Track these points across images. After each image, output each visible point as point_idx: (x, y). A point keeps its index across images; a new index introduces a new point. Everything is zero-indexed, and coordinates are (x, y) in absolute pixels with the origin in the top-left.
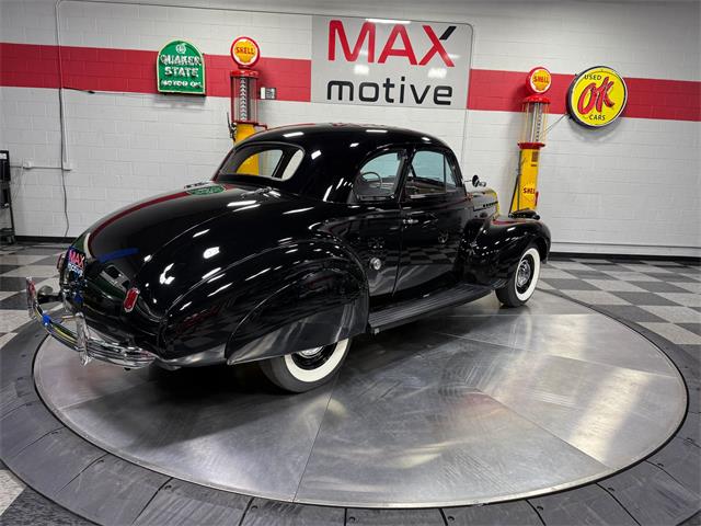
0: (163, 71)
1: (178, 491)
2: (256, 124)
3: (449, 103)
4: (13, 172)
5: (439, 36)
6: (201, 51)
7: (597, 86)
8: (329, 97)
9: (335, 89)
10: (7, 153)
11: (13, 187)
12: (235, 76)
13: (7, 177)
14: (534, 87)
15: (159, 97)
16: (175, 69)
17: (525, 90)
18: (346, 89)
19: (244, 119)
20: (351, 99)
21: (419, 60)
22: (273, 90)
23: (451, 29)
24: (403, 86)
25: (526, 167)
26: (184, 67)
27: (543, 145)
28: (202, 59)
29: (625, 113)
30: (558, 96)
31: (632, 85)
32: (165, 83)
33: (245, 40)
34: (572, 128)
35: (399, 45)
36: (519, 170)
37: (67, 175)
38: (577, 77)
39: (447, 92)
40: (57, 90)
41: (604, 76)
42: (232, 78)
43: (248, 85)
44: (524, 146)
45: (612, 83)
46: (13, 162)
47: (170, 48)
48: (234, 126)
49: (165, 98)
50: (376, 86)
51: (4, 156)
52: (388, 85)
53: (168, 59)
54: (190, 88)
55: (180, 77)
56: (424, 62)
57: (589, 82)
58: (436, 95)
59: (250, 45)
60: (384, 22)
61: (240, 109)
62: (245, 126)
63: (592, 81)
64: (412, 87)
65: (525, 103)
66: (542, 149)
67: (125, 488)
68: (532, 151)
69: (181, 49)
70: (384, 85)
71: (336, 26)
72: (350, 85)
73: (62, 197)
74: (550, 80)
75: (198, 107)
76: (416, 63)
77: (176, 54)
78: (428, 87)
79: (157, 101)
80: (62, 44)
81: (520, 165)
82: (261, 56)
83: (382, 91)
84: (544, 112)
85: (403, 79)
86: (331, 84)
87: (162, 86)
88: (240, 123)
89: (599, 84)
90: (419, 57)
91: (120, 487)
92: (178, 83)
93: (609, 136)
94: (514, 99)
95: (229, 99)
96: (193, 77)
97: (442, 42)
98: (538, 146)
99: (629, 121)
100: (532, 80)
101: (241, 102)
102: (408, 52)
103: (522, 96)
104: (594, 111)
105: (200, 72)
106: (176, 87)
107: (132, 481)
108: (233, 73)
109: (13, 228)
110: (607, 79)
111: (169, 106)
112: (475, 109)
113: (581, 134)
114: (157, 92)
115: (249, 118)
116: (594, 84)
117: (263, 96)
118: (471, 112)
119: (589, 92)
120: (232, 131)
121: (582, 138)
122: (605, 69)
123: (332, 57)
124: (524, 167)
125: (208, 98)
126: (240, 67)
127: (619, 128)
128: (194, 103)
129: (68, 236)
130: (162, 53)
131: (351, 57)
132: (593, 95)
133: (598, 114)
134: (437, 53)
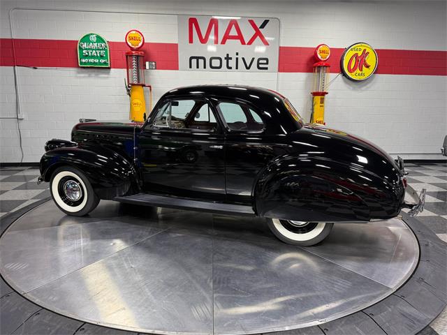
0: (81, 53)
1: (89, 332)
2: (143, 86)
3: (267, 69)
6: (106, 39)
7: (359, 55)
8: (191, 67)
9: (194, 61)
12: (129, 55)
14: (319, 57)
15: (80, 69)
16: (90, 51)
17: (314, 59)
18: (201, 61)
19: (135, 82)
20: (205, 67)
21: (247, 42)
22: (154, 63)
23: (266, 22)
24: (237, 59)
25: (317, 107)
26: (95, 50)
27: (327, 93)
28: (107, 45)
29: (377, 71)
30: (335, 62)
31: (381, 54)
32: (84, 61)
33: (134, 32)
34: (345, 81)
35: (233, 32)
36: (313, 109)
37: (22, 123)
38: (346, 50)
39: (265, 62)
40: (12, 67)
41: (363, 49)
42: (127, 56)
43: (137, 60)
44: (315, 94)
45: (368, 53)
47: (86, 38)
48: (129, 87)
49: (84, 70)
50: (220, 59)
52: (228, 58)
53: (85, 45)
54: (100, 63)
55: (93, 57)
56: (250, 43)
57: (354, 52)
58: (258, 64)
59: (138, 35)
60: (223, 18)
61: (132, 76)
62: (136, 87)
63: (356, 52)
64: (243, 59)
65: (315, 67)
66: (326, 95)
68: (320, 97)
69: (93, 38)
70: (225, 58)
71: (193, 22)
72: (204, 58)
73: (18, 137)
74: (329, 52)
75: (106, 76)
76: (245, 44)
77: (90, 42)
78: (253, 59)
79: (78, 73)
80: (14, 37)
81: (313, 106)
82: (145, 42)
83: (224, 62)
84: (326, 72)
85: (237, 54)
86: (192, 58)
87: (81, 63)
88: (133, 85)
89: (360, 53)
90: (247, 39)
91: (50, 331)
92: (92, 60)
93: (368, 86)
94: (308, 64)
95: (126, 70)
96: (102, 57)
97: (260, 30)
98: (324, 94)
99: (380, 76)
100: (318, 52)
101: (133, 71)
102: (240, 37)
103: (312, 63)
104: (358, 71)
105: (106, 53)
106: (91, 63)
107: (58, 327)
108: (128, 53)
110: (365, 50)
111: (87, 75)
112: (284, 72)
113: (349, 84)
114: (78, 67)
115: (139, 81)
116: (357, 54)
117: (147, 67)
118: (280, 73)
119: (354, 59)
120: (128, 90)
121: (351, 88)
122: (363, 44)
123: (191, 41)
124: (315, 107)
125: (112, 69)
126: (132, 49)
127: (374, 81)
128: (103, 73)
129: (23, 162)
130: (81, 41)
131: (203, 41)
132: (357, 61)
133: (360, 72)
134: (258, 37)
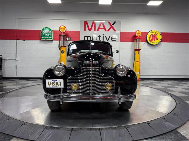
0: (42, 34)
1: (27, 125)
3: (115, 40)
4: (3, 61)
5: (112, 24)
6: (52, 30)
7: (154, 35)
10: (2, 56)
11: (3, 65)
12: (60, 35)
13: (2, 62)
14: (137, 35)
15: (41, 41)
16: (45, 34)
17: (135, 36)
19: (63, 45)
21: (107, 30)
22: (70, 38)
23: (115, 22)
24: (103, 37)
26: (47, 33)
27: (141, 50)
28: (52, 32)
29: (161, 41)
30: (144, 37)
31: (162, 34)
32: (43, 37)
33: (62, 26)
35: (102, 27)
36: (135, 56)
37: (17, 62)
38: (148, 33)
40: (16, 40)
41: (155, 32)
42: (59, 35)
43: (64, 37)
44: (135, 50)
46: (3, 58)
49: (42, 41)
50: (96, 37)
51: (1, 57)
52: (100, 36)
54: (49, 38)
55: (46, 36)
57: (151, 34)
58: (112, 38)
59: (64, 27)
60: (98, 21)
61: (61, 43)
62: (63, 47)
63: (152, 33)
64: (106, 37)
65: (135, 39)
66: (140, 51)
67: (13, 125)
68: (137, 51)
69: (47, 29)
71: (86, 23)
72: (90, 37)
73: (15, 67)
78: (110, 37)
79: (41, 42)
80: (17, 29)
81: (135, 55)
82: (67, 30)
83: (98, 38)
84: (140, 42)
85: (103, 35)
86: (85, 37)
87: (42, 38)
88: (61, 46)
92: (46, 37)
93: (158, 47)
94: (132, 38)
95: (59, 41)
96: (50, 36)
97: (112, 25)
98: (139, 50)
99: (163, 43)
101: (62, 41)
104: (153, 41)
106: (46, 38)
107: (16, 123)
108: (60, 34)
109: (2, 75)
111: (44, 43)
112: (122, 42)
113: (150, 46)
114: (41, 40)
117: (67, 40)
119: (152, 36)
120: (59, 49)
121: (151, 48)
122: (155, 30)
123: (85, 30)
124: (136, 55)
125: (54, 41)
126: (62, 33)
127: (160, 45)
128: (50, 42)
129: (17, 77)
130: (42, 30)
131: (90, 30)
132: (153, 37)
133: (154, 41)
134: (112, 28)
